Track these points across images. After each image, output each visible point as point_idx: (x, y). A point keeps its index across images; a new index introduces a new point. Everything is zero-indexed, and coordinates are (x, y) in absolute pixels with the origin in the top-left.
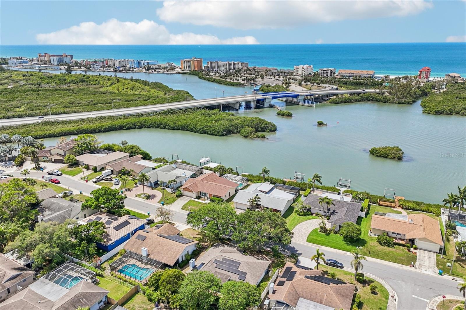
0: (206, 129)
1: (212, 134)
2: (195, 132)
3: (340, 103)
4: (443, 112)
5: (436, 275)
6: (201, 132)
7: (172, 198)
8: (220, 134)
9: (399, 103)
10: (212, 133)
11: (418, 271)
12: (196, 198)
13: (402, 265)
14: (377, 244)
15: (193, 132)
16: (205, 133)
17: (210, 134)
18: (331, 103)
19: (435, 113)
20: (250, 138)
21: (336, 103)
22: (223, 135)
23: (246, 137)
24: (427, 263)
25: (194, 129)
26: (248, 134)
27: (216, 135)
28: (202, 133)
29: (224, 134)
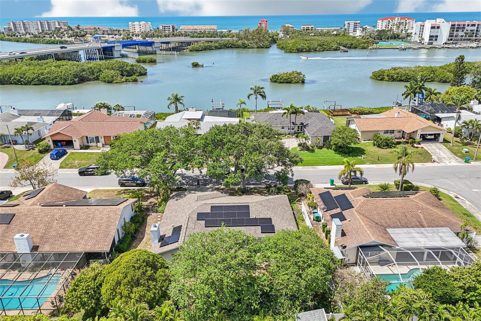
0: (44, 78)
1: (56, 84)
2: (25, 84)
3: (201, 51)
4: (303, 49)
5: (464, 164)
6: (36, 83)
7: (32, 156)
8: (69, 82)
9: (257, 48)
10: (56, 81)
11: (442, 164)
12: (81, 149)
13: (423, 163)
14: (376, 149)
15: (22, 84)
16: (43, 84)
17: (52, 84)
18: (191, 51)
19: (296, 51)
20: (117, 83)
21: (196, 51)
22: (74, 83)
23: (110, 82)
24: (443, 155)
25: (22, 79)
26: (112, 78)
27: (62, 84)
28: (38, 85)
29: (74, 81)
